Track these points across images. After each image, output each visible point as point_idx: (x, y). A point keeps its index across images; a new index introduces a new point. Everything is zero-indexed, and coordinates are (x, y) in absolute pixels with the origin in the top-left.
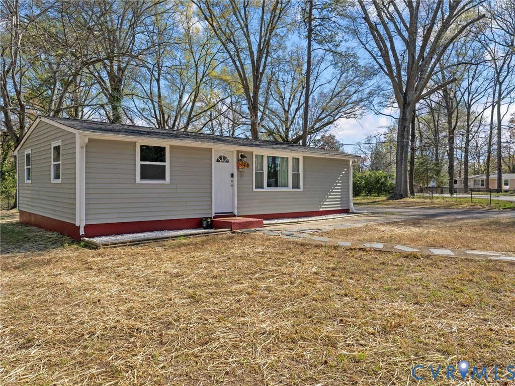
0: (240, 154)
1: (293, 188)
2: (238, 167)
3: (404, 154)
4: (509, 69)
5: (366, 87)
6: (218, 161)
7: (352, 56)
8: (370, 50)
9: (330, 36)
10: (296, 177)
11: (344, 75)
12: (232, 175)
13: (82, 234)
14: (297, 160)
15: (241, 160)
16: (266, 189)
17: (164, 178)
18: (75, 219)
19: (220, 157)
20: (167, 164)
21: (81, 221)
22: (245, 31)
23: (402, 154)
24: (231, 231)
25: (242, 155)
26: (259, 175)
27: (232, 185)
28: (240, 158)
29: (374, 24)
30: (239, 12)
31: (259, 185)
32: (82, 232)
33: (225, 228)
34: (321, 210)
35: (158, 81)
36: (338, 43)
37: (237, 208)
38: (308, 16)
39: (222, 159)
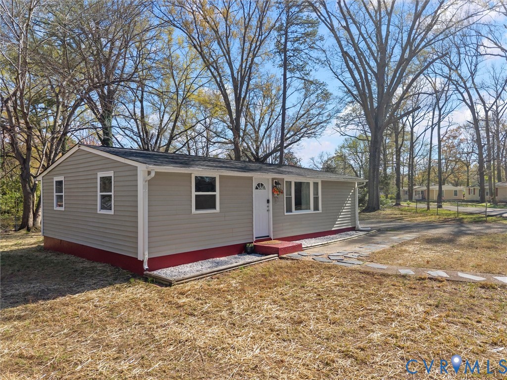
0: (274, 181)
1: (314, 210)
2: (273, 193)
3: (375, 172)
4: (446, 97)
5: (327, 111)
6: (257, 188)
7: (322, 84)
8: (342, 79)
9: (301, 66)
10: (316, 199)
11: (307, 99)
12: (268, 201)
13: (147, 269)
14: (316, 184)
15: (276, 187)
16: (295, 212)
17: (214, 207)
18: (137, 253)
19: (258, 185)
20: (217, 193)
21: (144, 255)
22: (228, 58)
23: (374, 172)
24: (278, 256)
25: (276, 182)
26: (289, 200)
27: (268, 211)
28: (274, 185)
29: (353, 57)
30: (222, 42)
31: (289, 210)
32: (146, 267)
33: (273, 254)
34: (333, 229)
35: (141, 102)
36: (308, 72)
37: (273, 232)
38: (283, 47)
39: (260, 186)
